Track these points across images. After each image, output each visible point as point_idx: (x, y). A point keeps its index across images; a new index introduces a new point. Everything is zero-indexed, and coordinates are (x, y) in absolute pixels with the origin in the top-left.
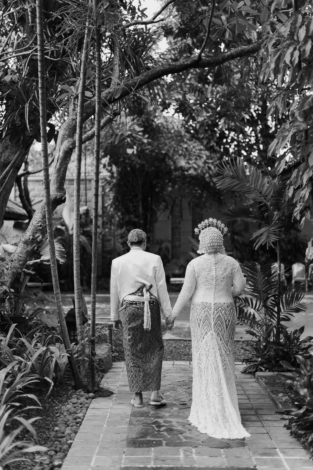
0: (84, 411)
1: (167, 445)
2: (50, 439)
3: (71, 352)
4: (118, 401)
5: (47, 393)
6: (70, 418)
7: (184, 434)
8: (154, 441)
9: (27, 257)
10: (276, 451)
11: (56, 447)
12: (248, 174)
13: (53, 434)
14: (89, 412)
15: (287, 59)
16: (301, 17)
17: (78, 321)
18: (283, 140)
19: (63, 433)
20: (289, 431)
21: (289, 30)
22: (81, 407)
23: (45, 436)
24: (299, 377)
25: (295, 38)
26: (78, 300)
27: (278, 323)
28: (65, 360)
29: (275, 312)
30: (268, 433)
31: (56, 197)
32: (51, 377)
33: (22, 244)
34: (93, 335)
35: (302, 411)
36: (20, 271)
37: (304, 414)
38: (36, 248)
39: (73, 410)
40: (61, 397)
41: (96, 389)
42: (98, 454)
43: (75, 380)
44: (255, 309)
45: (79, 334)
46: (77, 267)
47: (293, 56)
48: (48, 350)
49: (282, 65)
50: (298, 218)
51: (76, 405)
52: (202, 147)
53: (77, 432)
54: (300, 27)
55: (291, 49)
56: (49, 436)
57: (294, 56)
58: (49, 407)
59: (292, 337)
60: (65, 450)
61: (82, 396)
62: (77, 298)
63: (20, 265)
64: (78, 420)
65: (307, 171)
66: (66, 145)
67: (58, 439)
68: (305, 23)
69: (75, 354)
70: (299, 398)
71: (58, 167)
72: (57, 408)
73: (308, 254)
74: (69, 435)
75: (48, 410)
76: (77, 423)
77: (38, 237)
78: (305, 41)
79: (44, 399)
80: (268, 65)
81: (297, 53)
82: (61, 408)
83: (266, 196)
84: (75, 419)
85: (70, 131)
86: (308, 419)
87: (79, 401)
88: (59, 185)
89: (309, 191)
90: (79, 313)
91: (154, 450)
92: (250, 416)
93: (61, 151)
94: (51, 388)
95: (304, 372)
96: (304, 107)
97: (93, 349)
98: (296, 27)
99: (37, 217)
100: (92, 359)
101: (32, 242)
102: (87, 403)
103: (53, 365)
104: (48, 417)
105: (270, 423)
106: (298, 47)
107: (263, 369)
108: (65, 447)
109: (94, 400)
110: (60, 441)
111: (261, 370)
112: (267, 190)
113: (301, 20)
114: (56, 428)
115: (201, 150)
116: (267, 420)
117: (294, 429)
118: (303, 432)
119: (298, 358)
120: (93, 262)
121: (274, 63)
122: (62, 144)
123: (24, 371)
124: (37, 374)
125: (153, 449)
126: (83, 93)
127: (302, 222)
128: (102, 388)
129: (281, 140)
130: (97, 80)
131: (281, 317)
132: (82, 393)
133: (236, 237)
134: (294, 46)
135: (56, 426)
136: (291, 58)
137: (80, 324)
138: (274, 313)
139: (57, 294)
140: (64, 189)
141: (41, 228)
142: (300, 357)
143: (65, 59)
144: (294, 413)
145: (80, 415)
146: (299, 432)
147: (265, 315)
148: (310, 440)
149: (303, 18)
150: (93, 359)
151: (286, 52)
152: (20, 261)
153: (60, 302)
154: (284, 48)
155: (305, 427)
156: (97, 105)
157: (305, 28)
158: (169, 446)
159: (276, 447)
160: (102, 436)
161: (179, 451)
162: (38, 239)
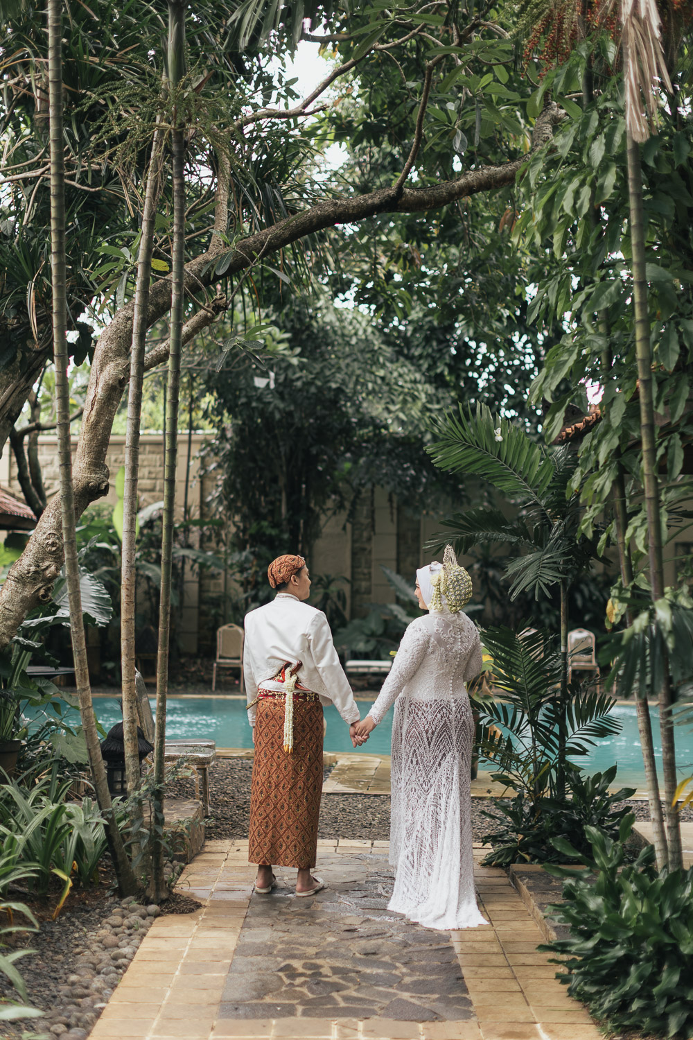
0: (135, 942)
1: (305, 1013)
2: (58, 999)
3: (110, 817)
4: (210, 923)
5: (58, 902)
6: (105, 956)
7: (345, 993)
8: (278, 1005)
9: (23, 612)
10: (535, 1029)
11: (69, 1017)
12: (499, 438)
13: (65, 989)
14: (147, 945)
15: (567, 203)
16: (597, 117)
17: (128, 750)
18: (556, 372)
19: (87, 988)
20: (567, 986)
21: (571, 143)
22: (130, 935)
23: (48, 992)
24: (590, 871)
25: (585, 160)
26: (130, 705)
27: (562, 759)
28: (100, 833)
29: (555, 735)
30: (522, 992)
31: (89, 483)
32: (70, 869)
33: (13, 583)
34: (160, 780)
35: (590, 944)
36: (6, 640)
37: (597, 950)
38: (42, 592)
39: (111, 939)
40: (88, 912)
41: (164, 895)
42: (157, 1031)
43: (119, 875)
44: (511, 728)
45: (131, 777)
46: (129, 633)
47: (579, 198)
48: (60, 810)
49: (556, 215)
50: (590, 535)
51: (118, 930)
52: (418, 376)
53: (116, 986)
54: (594, 138)
55: (575, 183)
56: (56, 993)
57: (582, 197)
58: (61, 933)
59: (590, 789)
60: (87, 1022)
61: (133, 911)
62: (128, 701)
63: (7, 627)
64: (121, 961)
65: (608, 437)
66: (112, 372)
67: (75, 1000)
68: (605, 130)
69: (120, 820)
70: (589, 917)
71: (92, 419)
72: (77, 935)
73: (612, 612)
74: (99, 991)
75: (58, 940)
76: (118, 967)
77: (48, 567)
78: (604, 168)
79: (50, 917)
80: (529, 215)
81: (586, 192)
82: (85, 936)
83: (537, 486)
84: (115, 958)
85: (119, 342)
86: (602, 960)
87: (126, 922)
88: (95, 458)
89: (612, 478)
90: (130, 732)
91: (276, 1025)
92: (490, 956)
93: (101, 385)
94: (67, 892)
95: (602, 863)
96: (600, 306)
97: (159, 809)
98: (586, 138)
99: (45, 525)
100: (155, 831)
101: (34, 579)
102: (142, 927)
103: (72, 844)
104: (57, 953)
105: (529, 971)
106: (589, 179)
107: (527, 857)
108: (89, 1015)
109: (158, 919)
110: (78, 1005)
111: (524, 861)
112: (540, 473)
113: (596, 123)
114: (73, 978)
115: (415, 382)
116: (524, 965)
117: (574, 983)
118: (593, 989)
119: (589, 833)
120: (161, 622)
121: (541, 212)
122: (101, 370)
123: (9, 854)
124: (38, 862)
125: (274, 1022)
126: (147, 264)
127: (600, 544)
128: (176, 895)
129: (552, 372)
130: (175, 239)
131: (567, 745)
132: (134, 905)
133: (491, 573)
134: (582, 177)
135: (73, 972)
136: (575, 203)
137: (133, 756)
138: (552, 737)
139: (84, 690)
140: (105, 467)
141: (54, 549)
142: (593, 830)
143: (111, 189)
144: (573, 949)
145: (126, 950)
146: (586, 988)
147: (534, 741)
148: (606, 1005)
149: (601, 118)
150: (158, 830)
151: (566, 188)
152: (7, 619)
153: (89, 707)
154: (563, 179)
155: (596, 977)
156: (174, 291)
157: (604, 141)
158: (309, 1016)
159: (537, 1020)
160: (168, 994)
161: (329, 1027)
162: (48, 572)
